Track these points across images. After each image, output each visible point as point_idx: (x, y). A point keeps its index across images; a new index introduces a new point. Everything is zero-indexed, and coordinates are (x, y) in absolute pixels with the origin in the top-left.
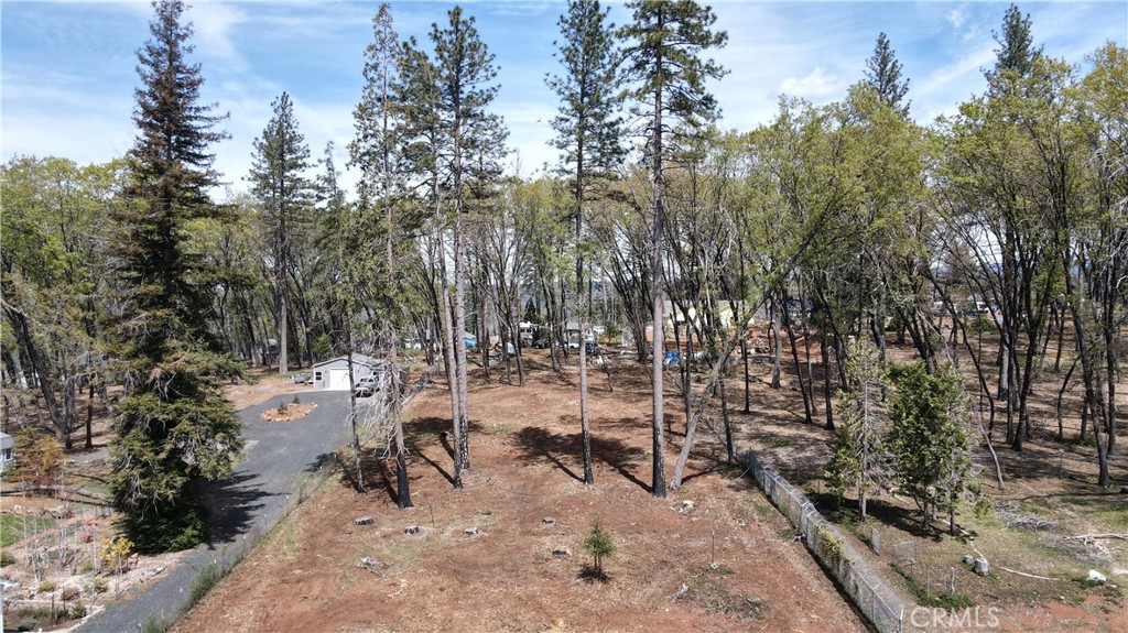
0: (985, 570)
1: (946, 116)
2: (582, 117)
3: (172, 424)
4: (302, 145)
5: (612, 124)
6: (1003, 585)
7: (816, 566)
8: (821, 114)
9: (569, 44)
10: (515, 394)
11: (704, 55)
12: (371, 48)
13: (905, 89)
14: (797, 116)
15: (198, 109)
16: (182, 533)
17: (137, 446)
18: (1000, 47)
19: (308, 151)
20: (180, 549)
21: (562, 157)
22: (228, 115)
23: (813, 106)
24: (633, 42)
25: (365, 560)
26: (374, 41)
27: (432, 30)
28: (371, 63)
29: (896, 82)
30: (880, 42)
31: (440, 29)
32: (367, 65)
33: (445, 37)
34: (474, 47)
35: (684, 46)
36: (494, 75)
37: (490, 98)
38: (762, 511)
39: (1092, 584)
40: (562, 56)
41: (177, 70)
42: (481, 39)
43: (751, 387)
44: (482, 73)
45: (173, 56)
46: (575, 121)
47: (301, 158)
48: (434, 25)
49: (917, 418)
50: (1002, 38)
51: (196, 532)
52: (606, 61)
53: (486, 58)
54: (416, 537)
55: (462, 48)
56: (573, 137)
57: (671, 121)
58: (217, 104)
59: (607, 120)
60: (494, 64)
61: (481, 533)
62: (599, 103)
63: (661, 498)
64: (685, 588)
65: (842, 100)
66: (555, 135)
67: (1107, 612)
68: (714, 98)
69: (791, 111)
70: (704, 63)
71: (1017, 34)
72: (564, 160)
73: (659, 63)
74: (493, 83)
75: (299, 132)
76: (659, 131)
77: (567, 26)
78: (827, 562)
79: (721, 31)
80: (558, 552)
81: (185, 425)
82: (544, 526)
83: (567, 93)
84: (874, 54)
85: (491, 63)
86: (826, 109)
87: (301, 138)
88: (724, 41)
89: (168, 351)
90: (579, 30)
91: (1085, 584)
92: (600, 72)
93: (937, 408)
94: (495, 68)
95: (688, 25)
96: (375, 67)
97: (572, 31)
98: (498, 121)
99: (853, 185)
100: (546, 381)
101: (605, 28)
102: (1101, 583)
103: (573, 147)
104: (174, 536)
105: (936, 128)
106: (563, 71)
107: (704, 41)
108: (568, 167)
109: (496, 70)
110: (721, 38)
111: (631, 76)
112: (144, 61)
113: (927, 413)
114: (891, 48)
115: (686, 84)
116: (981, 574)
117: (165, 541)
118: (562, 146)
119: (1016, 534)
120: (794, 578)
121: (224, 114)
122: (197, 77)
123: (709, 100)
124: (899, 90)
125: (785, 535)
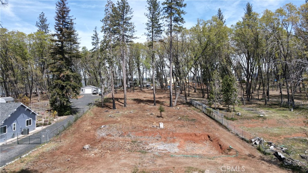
0: (240, 115)
1: (233, 25)
2: (153, 23)
3: (66, 86)
4: (76, 33)
5: (159, 24)
6: (243, 117)
7: (206, 116)
8: (206, 22)
9: (149, 6)
10: (133, 94)
11: (182, 9)
12: (107, 5)
13: (225, 22)
14: (201, 23)
15: (69, 17)
16: (66, 112)
17: (58, 91)
18: (245, 12)
19: (78, 34)
20: (66, 115)
21: (149, 31)
22: (75, 19)
23: (205, 21)
24: (166, 6)
25: (110, 115)
26: (107, 4)
27: (117, 2)
28: (107, 8)
29: (223, 20)
30: (219, 10)
31: (120, 2)
32: (106, 9)
33: (120, 4)
34: (127, 6)
35: (177, 7)
36: (132, 13)
37: (130, 19)
38: (194, 109)
39: (261, 117)
40: (148, 9)
41: (65, 8)
42: (129, 5)
43: (190, 92)
44: (129, 13)
45: (64, 5)
46: (151, 24)
47: (76, 36)
48: (118, 1)
49: (226, 87)
50: (246, 10)
51: (69, 112)
52: (158, 10)
53: (130, 9)
54: (119, 113)
55: (124, 7)
56: (151, 27)
57: (173, 24)
58: (73, 16)
59: (158, 23)
60: (132, 10)
61: (133, 112)
62: (156, 19)
63: (172, 107)
64: (180, 118)
65: (211, 19)
66: (146, 27)
67: (263, 121)
68: (184, 19)
69: (200, 22)
70: (181, 11)
71: (249, 9)
72: (149, 32)
73: (171, 11)
74: (132, 15)
75: (75, 29)
76: (171, 25)
77: (149, 2)
78: (208, 114)
79: (185, 3)
80: (152, 114)
81: (68, 87)
82: (147, 111)
83: (149, 17)
84: (218, 13)
85: (131, 10)
86: (207, 21)
87: (76, 31)
88: (186, 6)
89: (63, 71)
90: (152, 3)
91: (259, 117)
92: (157, 13)
93: (231, 84)
94: (132, 11)
95: (178, 2)
96: (107, 9)
97: (150, 3)
98: (132, 24)
99: (213, 37)
100: (139, 92)
101: (157, 3)
102: (263, 117)
103: (151, 30)
104: (65, 112)
105: (231, 28)
106: (148, 12)
107: (181, 6)
108: (150, 34)
109: (132, 12)
110: (185, 5)
111: (165, 13)
112: (57, 6)
113: (229, 85)
114: (221, 12)
115: (177, 16)
116: (239, 116)
117: (63, 113)
118: (148, 29)
119: (247, 111)
120: (201, 117)
121: (74, 18)
122: (69, 9)
123: (182, 19)
124: (223, 22)
125: (199, 112)
